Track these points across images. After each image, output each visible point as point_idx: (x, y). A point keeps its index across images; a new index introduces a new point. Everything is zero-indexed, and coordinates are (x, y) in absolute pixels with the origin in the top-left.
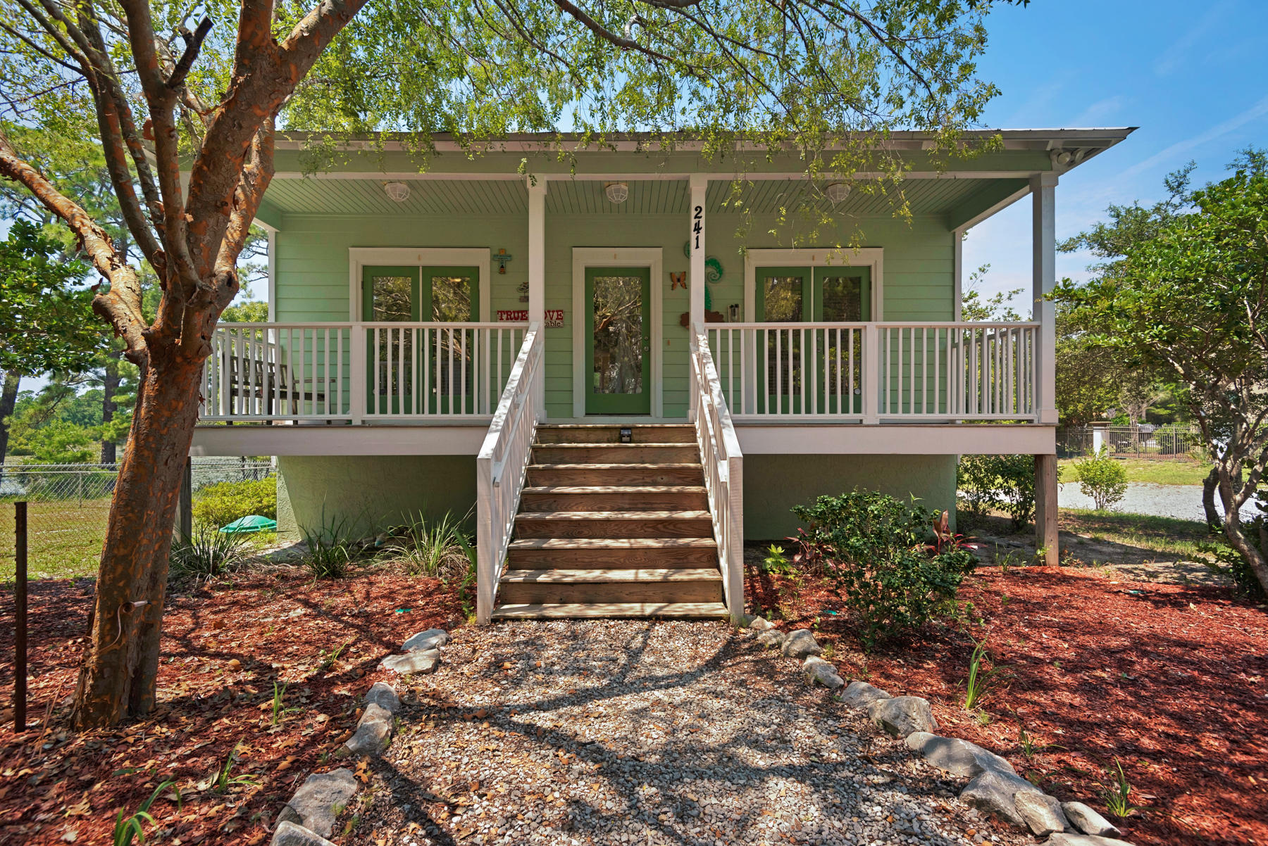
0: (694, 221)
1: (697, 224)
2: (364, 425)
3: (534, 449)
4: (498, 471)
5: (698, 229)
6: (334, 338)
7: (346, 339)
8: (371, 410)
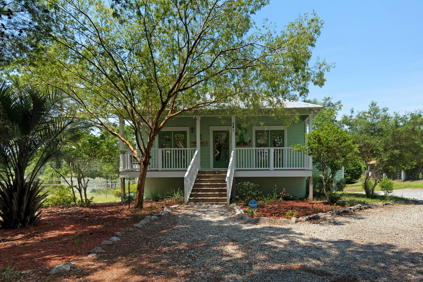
0: (232, 126)
1: (233, 126)
2: (162, 171)
3: (197, 176)
4: (188, 180)
5: (233, 127)
6: (155, 152)
7: (158, 152)
8: (163, 167)
